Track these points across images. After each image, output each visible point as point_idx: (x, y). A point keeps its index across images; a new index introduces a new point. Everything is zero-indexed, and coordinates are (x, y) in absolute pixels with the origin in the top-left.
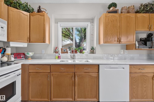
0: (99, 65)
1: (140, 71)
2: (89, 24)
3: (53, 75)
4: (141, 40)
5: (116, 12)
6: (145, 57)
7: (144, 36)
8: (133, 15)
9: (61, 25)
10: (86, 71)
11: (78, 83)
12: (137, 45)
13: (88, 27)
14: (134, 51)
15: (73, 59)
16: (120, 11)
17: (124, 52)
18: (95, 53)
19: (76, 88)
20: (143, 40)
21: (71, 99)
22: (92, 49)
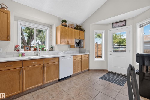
0: (59, 57)
1: (77, 58)
2: (49, 29)
3: (25, 69)
4: (76, 43)
5: (66, 26)
6: (78, 52)
7: (78, 41)
8: (73, 30)
9: (21, 24)
10: (52, 62)
11: (46, 71)
12: (75, 46)
13: (48, 31)
14: (74, 48)
15: (38, 55)
16: (68, 26)
17: (70, 49)
18: (54, 50)
19: (45, 75)
20: (77, 43)
21: (42, 84)
22: (51, 48)
